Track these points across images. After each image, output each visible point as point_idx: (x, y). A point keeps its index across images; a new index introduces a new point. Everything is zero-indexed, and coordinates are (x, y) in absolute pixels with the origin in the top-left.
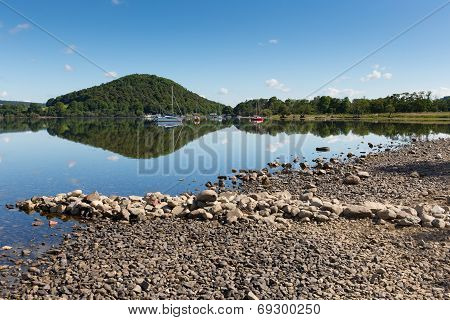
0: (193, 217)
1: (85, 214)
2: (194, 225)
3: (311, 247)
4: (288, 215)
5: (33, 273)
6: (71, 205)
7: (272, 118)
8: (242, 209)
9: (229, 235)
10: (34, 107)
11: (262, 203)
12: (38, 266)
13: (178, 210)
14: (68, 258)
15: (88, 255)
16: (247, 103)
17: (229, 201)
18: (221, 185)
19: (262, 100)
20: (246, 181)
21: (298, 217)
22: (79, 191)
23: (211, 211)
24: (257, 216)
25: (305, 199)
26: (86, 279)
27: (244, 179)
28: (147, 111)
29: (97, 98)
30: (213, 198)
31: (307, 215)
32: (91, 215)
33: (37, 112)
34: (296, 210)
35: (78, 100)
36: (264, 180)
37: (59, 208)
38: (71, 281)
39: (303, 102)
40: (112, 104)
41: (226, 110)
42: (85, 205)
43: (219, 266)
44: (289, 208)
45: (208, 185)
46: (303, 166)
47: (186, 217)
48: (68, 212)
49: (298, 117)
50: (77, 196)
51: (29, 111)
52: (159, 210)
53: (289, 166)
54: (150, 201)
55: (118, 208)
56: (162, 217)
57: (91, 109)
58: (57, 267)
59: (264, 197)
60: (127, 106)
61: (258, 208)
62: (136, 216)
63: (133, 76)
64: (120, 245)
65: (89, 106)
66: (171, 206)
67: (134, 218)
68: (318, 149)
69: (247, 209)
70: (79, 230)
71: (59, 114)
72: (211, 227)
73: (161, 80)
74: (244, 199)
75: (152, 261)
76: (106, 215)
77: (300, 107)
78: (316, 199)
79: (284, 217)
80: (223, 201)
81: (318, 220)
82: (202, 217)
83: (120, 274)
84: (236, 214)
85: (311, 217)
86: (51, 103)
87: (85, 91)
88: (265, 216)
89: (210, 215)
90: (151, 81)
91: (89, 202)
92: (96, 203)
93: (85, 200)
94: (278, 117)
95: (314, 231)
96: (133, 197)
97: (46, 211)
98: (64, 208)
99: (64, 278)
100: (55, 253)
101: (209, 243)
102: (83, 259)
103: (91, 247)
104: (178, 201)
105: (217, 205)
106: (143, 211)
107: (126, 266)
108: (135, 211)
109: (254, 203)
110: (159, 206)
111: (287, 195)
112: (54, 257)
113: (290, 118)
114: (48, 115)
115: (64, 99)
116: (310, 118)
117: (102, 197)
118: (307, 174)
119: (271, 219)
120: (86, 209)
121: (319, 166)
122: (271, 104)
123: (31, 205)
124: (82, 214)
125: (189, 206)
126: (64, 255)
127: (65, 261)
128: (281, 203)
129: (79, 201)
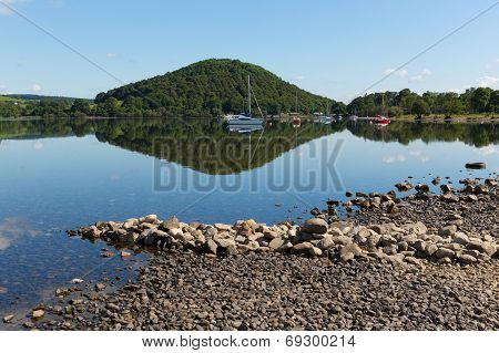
0: (297, 252)
1: (161, 245)
2: (297, 262)
3: (451, 295)
4: (421, 253)
5: (112, 309)
6: (145, 233)
7: (402, 118)
8: (361, 244)
9: (344, 276)
10: (79, 105)
11: (388, 237)
12: (116, 303)
13: (277, 243)
14: (150, 295)
15: (172, 292)
16: (367, 97)
17: (342, 233)
18: (331, 212)
19: (388, 94)
20: (365, 208)
21: (435, 257)
22: (153, 216)
23: (320, 246)
24: (380, 253)
25: (445, 234)
26: (174, 319)
27: (362, 206)
28: (227, 109)
29: (160, 92)
30: (322, 229)
31: (447, 254)
32: (169, 246)
33: (83, 111)
34: (432, 248)
35: (135, 94)
36: (390, 208)
37: (129, 236)
38: (156, 320)
39: (449, 96)
40: (181, 99)
41: (336, 108)
42: (161, 233)
43: (332, 312)
44: (424, 245)
45: (315, 213)
46: (445, 189)
47: (287, 252)
48: (141, 242)
49: (441, 118)
50: (152, 222)
51: (73, 109)
52: (254, 244)
53: (425, 188)
54: (241, 230)
55: (202, 238)
56: (257, 252)
57: (152, 106)
58: (138, 305)
59: (390, 230)
60: (200, 102)
61: (381, 244)
62: (225, 249)
63: (208, 62)
64: (208, 282)
65: (150, 103)
66: (268, 238)
67: (222, 251)
68: (468, 166)
69: (366, 245)
70: (157, 263)
71: (111, 113)
72: (320, 266)
73: (246, 66)
74: (363, 232)
75: (250, 302)
76: (187, 247)
77: (444, 103)
78: (460, 235)
79: (416, 256)
80: (335, 234)
81: (462, 262)
82: (308, 253)
83: (212, 315)
84: (352, 249)
85: (453, 257)
86: (101, 98)
87: (145, 82)
88: (391, 253)
89: (318, 251)
90: (233, 67)
91: (166, 230)
92: (175, 231)
93: (161, 227)
94: (411, 118)
95: (455, 275)
96: (220, 226)
97: (115, 240)
98: (136, 236)
99: (148, 317)
100: (132, 289)
101: (319, 285)
102: (168, 297)
103: (175, 284)
104: (276, 231)
105: (328, 239)
106: (233, 243)
107: (218, 307)
108: (224, 243)
109: (376, 237)
110: (253, 238)
111: (421, 228)
112: (133, 294)
113: (429, 118)
114: (96, 115)
115: (119, 93)
116: (458, 119)
117: (182, 225)
118: (450, 201)
119: (399, 258)
120: (163, 239)
121: (468, 190)
122: (402, 99)
123: (97, 232)
124: (157, 244)
125: (291, 238)
126: (143, 291)
127: (146, 298)
128: (413, 238)
129: (154, 228)
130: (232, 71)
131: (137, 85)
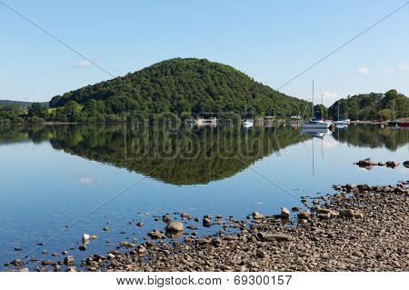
10: (36, 108)
16: (350, 100)
19: (373, 95)
28: (197, 112)
29: (124, 95)
33: (41, 116)
35: (97, 97)
40: (146, 103)
41: (318, 112)
51: (30, 114)
57: (116, 110)
60: (167, 105)
63: (173, 61)
65: (113, 106)
71: (71, 119)
73: (215, 66)
86: (57, 102)
87: (105, 84)
90: (201, 67)
114: (55, 120)
115: (75, 96)
130: (200, 71)
131: (96, 87)
